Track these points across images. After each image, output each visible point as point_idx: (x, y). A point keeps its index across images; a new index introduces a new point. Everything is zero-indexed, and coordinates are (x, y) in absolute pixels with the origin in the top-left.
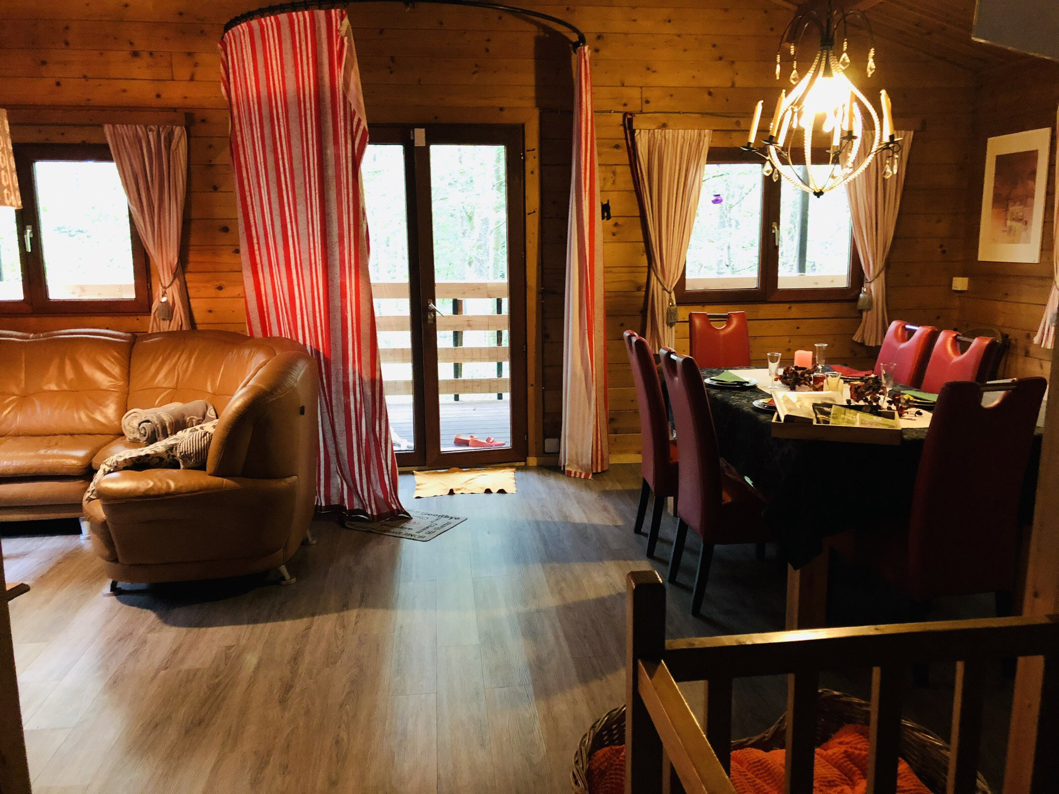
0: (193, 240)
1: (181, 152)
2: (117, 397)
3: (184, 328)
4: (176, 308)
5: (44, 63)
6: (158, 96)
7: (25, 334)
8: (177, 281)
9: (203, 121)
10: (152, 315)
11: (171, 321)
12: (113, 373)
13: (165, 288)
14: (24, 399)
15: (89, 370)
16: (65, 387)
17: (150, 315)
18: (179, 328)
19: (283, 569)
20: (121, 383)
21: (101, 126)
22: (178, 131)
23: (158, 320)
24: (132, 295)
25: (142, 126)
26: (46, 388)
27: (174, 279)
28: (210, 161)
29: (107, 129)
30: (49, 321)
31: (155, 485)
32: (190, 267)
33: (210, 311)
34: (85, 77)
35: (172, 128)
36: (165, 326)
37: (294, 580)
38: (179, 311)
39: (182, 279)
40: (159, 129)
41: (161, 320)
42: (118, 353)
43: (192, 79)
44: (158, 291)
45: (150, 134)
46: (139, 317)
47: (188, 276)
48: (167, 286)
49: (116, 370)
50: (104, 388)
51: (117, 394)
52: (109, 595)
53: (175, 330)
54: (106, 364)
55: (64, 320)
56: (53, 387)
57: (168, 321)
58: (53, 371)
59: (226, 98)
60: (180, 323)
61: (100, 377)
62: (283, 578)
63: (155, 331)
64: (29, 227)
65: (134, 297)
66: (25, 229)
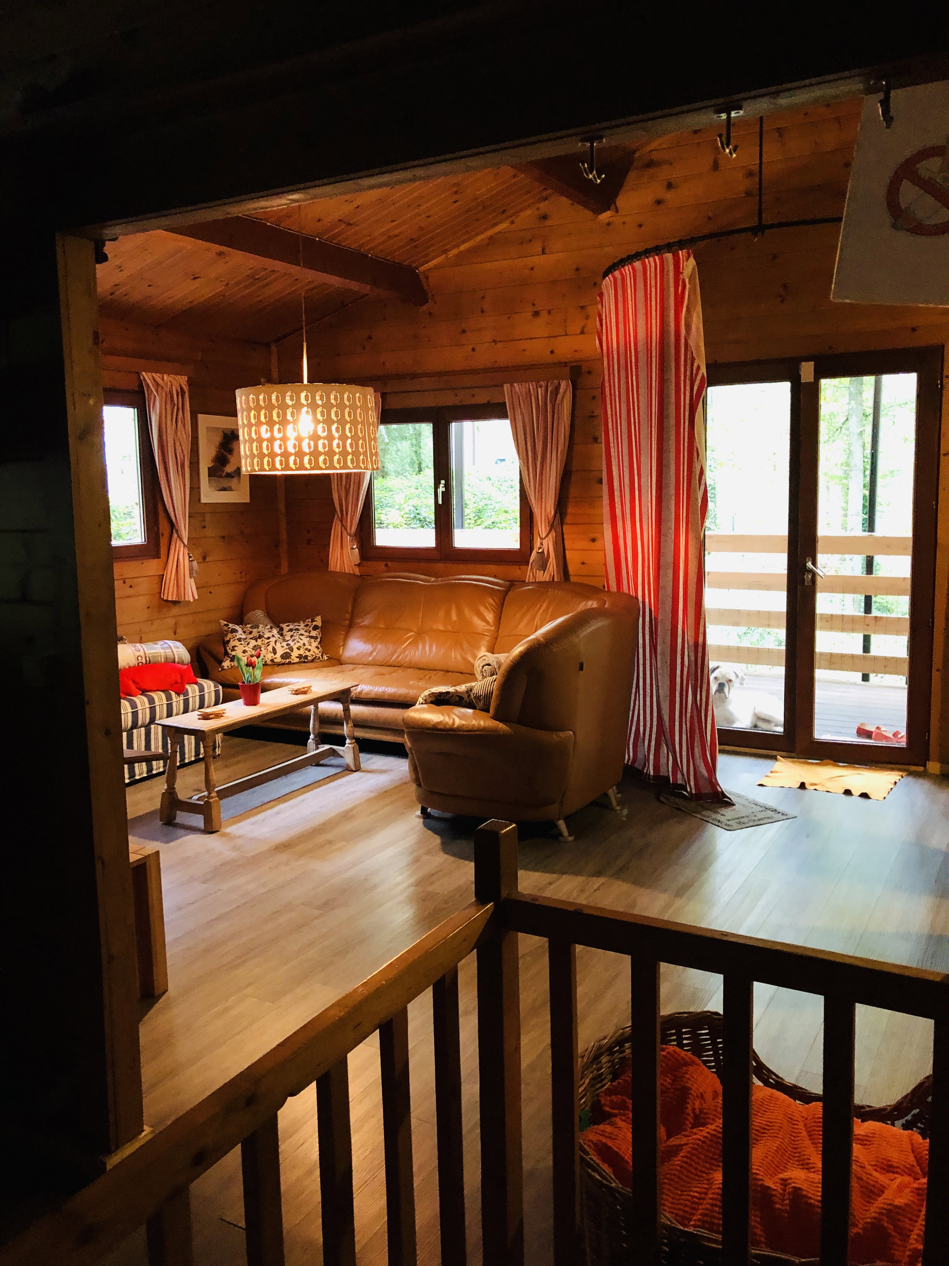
0: (573, 491)
1: (565, 406)
2: (488, 641)
3: (556, 580)
4: (551, 560)
5: (464, 331)
6: (552, 352)
7: (428, 578)
8: (553, 534)
9: (589, 373)
10: (530, 565)
11: (544, 571)
12: (487, 618)
13: (541, 539)
14: (420, 635)
15: (467, 612)
16: (450, 628)
17: (528, 565)
18: (551, 579)
19: (562, 824)
20: (493, 628)
21: (502, 386)
22: (563, 384)
23: (534, 570)
24: (516, 545)
25: (534, 383)
26: (435, 627)
27: (550, 531)
28: (593, 412)
29: (506, 387)
30: (450, 566)
31: (444, 720)
32: (568, 519)
33: (583, 563)
34: (494, 341)
35: (559, 383)
36: (543, 577)
37: (571, 839)
38: (552, 561)
39: (559, 530)
40: (548, 384)
41: (537, 571)
42: (494, 600)
43: (582, 332)
44: (537, 543)
45: (539, 390)
46: (521, 567)
47: (565, 527)
48: (544, 537)
49: (490, 617)
50: (480, 631)
51: (487, 638)
52: (418, 817)
53: (547, 580)
54: (482, 609)
55: (461, 567)
56: (441, 628)
57: (542, 572)
58: (442, 612)
59: (599, 350)
60: (552, 574)
61: (477, 622)
62: (561, 834)
63: (531, 581)
64: (443, 482)
65: (519, 548)
66: (440, 483)
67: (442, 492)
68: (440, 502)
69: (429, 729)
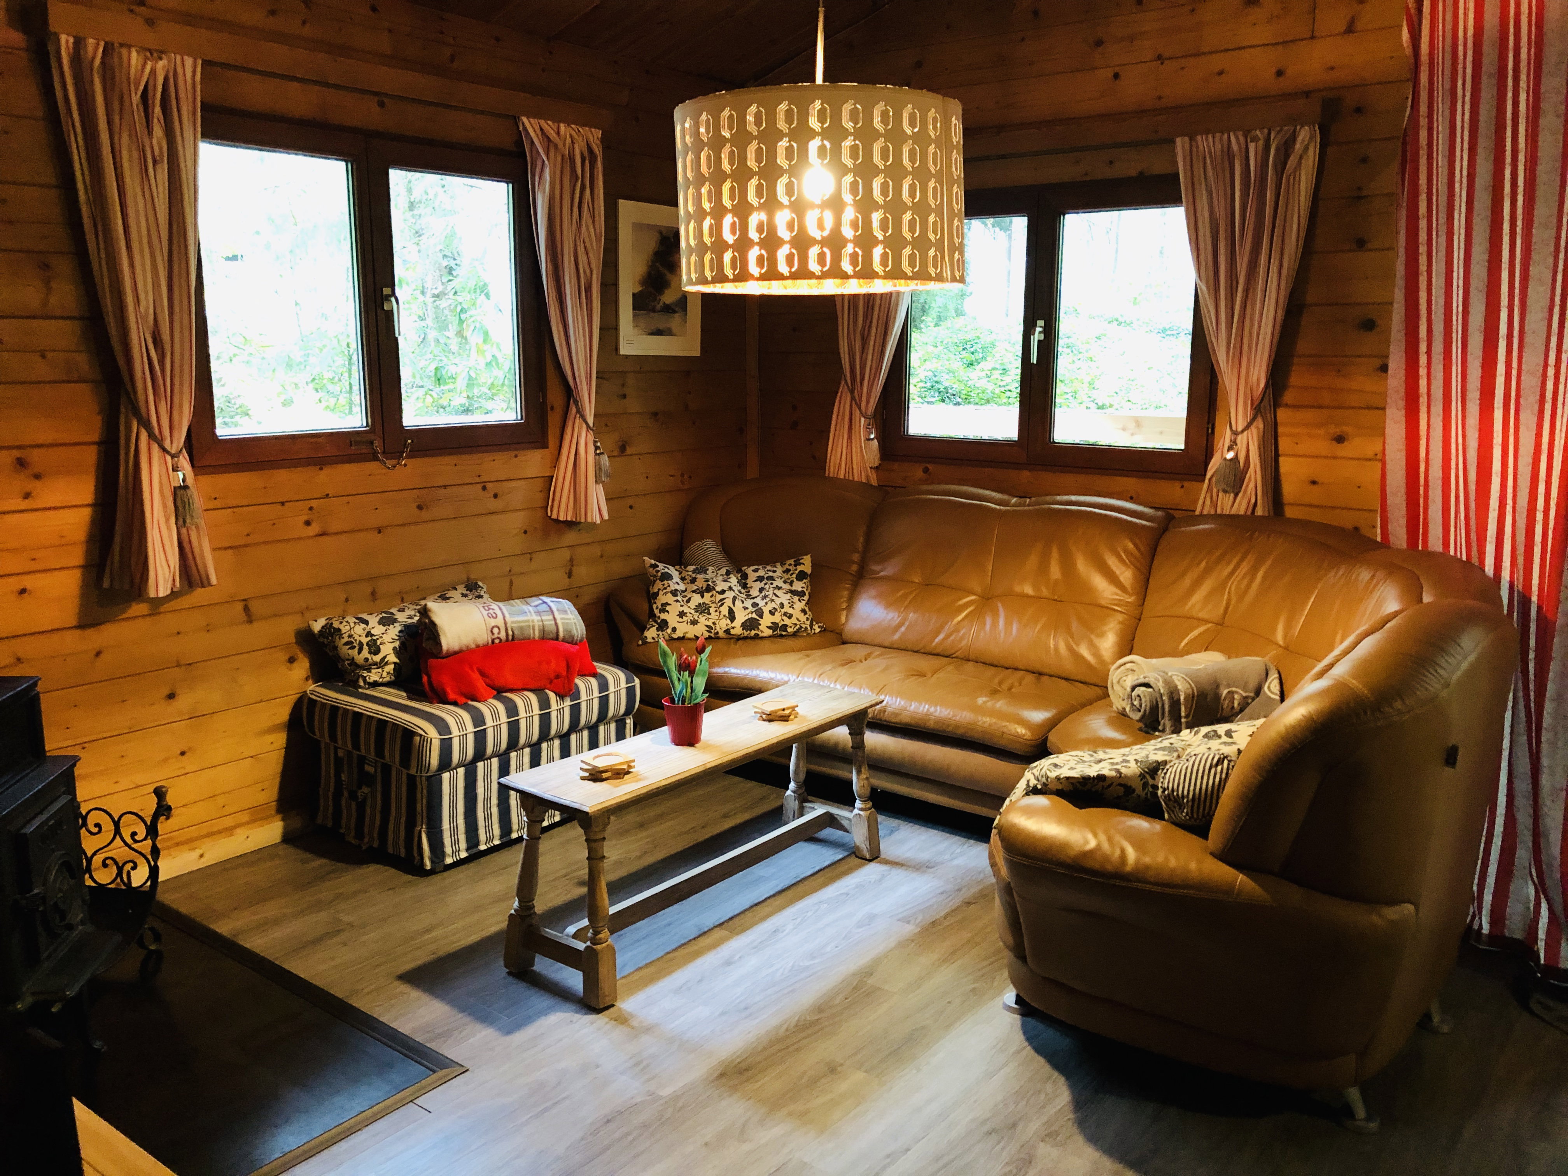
0: (1304, 346)
1: (1303, 178)
2: (1120, 623)
3: (1259, 512)
4: (1251, 470)
5: (1099, 43)
6: (1280, 73)
7: (1006, 497)
8: (1259, 423)
9: (1358, 110)
10: (1207, 481)
11: (1236, 495)
12: (1122, 579)
13: (1235, 433)
14: (987, 601)
15: (1082, 565)
16: (1045, 592)
17: (1204, 481)
18: (1249, 513)
19: (1354, 1095)
20: (1131, 599)
22: (1304, 134)
23: (1215, 490)
24: (1177, 442)
25: (1240, 134)
26: (1018, 589)
27: (1253, 419)
28: (1360, 189)
29: (1181, 144)
30: (1048, 478)
32: (1289, 397)
33: (1314, 483)
34: (1160, 58)
35: (1295, 131)
36: (1229, 505)
38: (1254, 476)
39: (1270, 417)
40: (1269, 134)
41: (1221, 494)
42: (1135, 545)
43: (1350, 29)
44: (1224, 438)
45: (1252, 147)
46: (1186, 484)
47: (1282, 414)
48: (1240, 429)
49: (1126, 575)
50: (1103, 603)
51: (1120, 617)
53: (1242, 512)
54: (1112, 562)
55: (1069, 479)
56: (1029, 590)
57: (1232, 495)
58: (1033, 561)
60: (1253, 501)
61: (1100, 583)
63: (1205, 513)
64: (1041, 323)
65: (1182, 447)
66: (1035, 326)
67: (1039, 341)
68: (1034, 360)
69: (1061, 864)
